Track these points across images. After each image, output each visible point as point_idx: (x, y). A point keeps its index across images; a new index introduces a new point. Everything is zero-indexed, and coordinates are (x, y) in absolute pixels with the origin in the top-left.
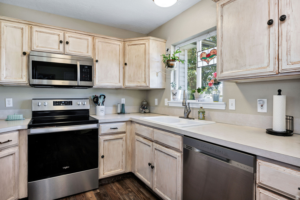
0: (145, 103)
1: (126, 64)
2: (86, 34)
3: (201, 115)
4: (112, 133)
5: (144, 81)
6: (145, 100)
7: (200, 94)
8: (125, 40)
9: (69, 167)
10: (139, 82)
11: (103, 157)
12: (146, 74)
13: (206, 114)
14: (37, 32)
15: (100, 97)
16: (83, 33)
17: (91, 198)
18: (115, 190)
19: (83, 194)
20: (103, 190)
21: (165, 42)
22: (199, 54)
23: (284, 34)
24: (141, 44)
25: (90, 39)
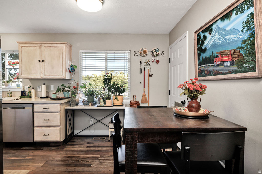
3: (10, 94)
7: (8, 83)
13: (12, 94)
22: (7, 61)
23: (43, 66)
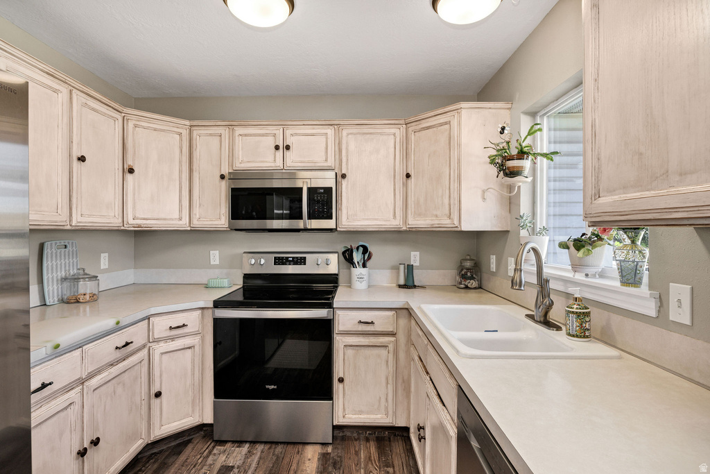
0: (468, 264)
1: (408, 176)
2: (324, 123)
3: (573, 322)
4: (362, 331)
5: (447, 212)
6: (468, 257)
8: (408, 121)
9: (275, 387)
10: (437, 216)
11: (341, 380)
12: (452, 196)
14: (240, 137)
15: (358, 248)
16: (318, 123)
17: (309, 460)
18: (361, 458)
19: (300, 447)
20: (340, 451)
21: (509, 109)
24: (441, 125)
25: (330, 131)
